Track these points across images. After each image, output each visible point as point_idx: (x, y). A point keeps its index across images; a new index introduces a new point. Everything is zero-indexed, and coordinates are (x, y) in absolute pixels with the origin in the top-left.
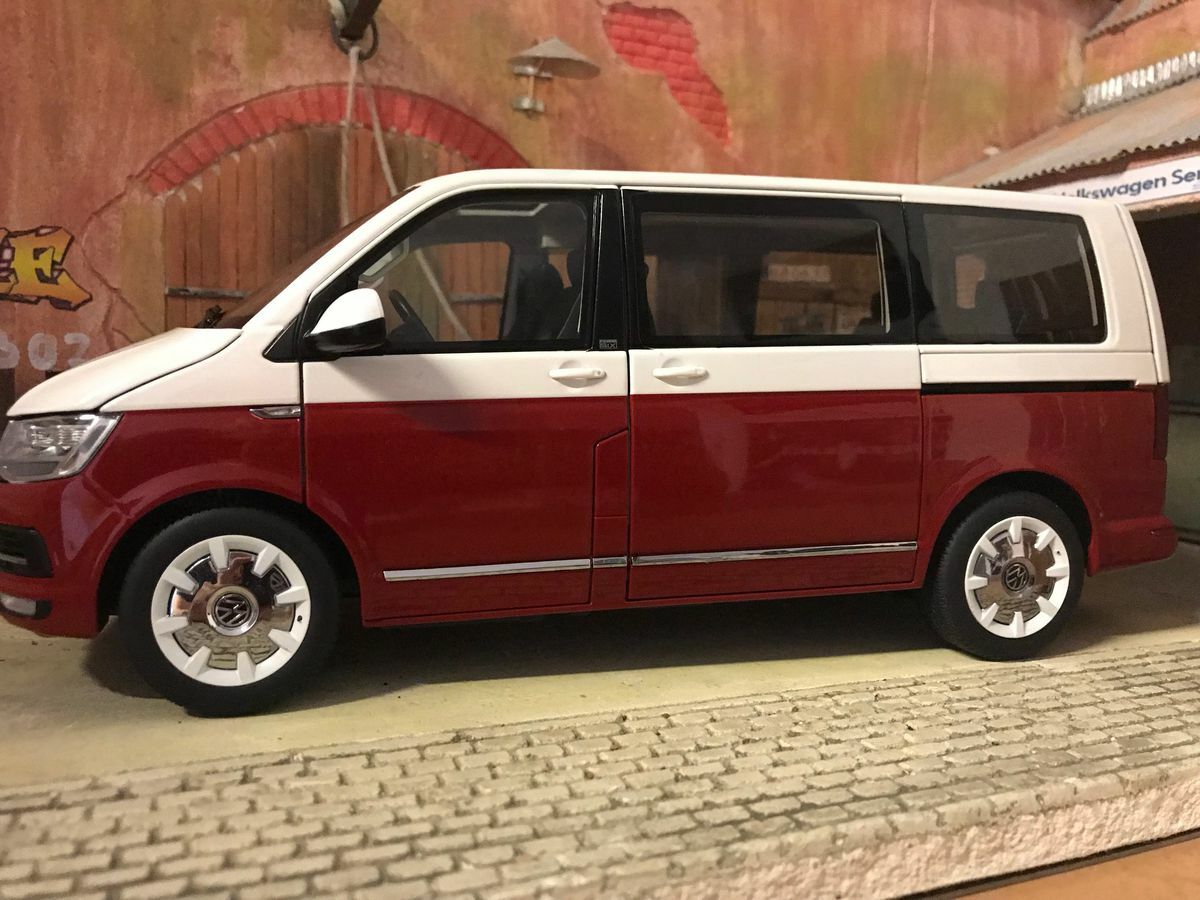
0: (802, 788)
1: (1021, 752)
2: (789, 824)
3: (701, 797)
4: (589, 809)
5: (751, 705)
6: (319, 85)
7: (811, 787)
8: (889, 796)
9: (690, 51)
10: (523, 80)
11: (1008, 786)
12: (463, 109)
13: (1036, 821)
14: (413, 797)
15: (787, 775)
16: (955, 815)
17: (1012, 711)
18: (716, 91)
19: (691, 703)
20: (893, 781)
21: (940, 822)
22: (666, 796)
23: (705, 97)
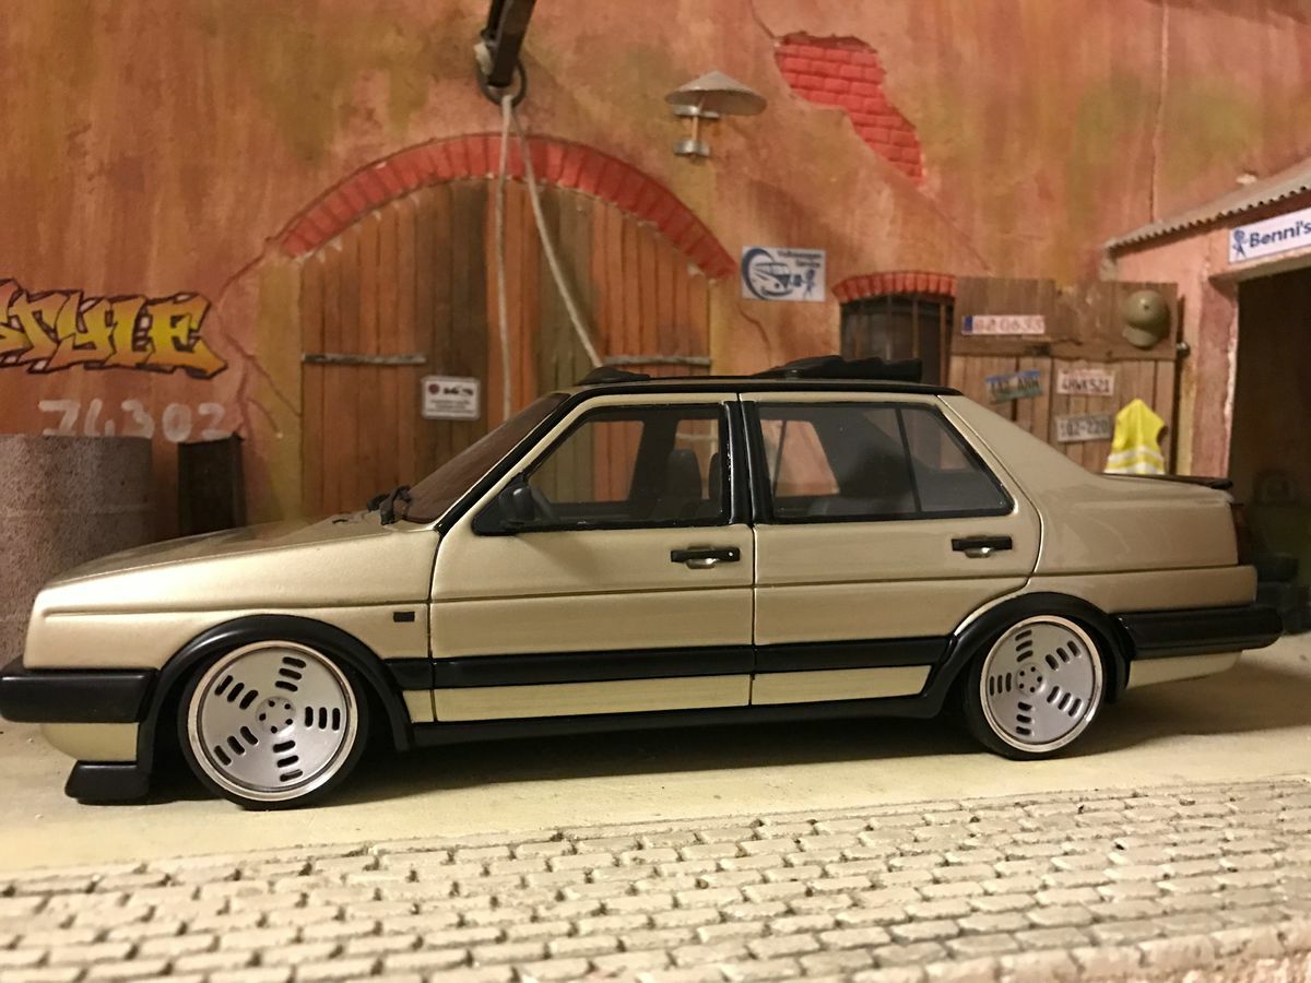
0: (964, 909)
1: (1265, 881)
2: (938, 952)
3: (833, 915)
4: (690, 922)
5: (919, 814)
6: (465, 137)
7: (974, 910)
8: (1078, 926)
9: (876, 83)
10: (686, 122)
11: (1242, 921)
12: (620, 156)
13: (1277, 967)
14: (487, 898)
15: (948, 894)
16: (1167, 953)
17: (1261, 832)
18: (907, 125)
19: (845, 809)
20: (1085, 907)
21: (1143, 961)
22: (790, 912)
23: (894, 133)
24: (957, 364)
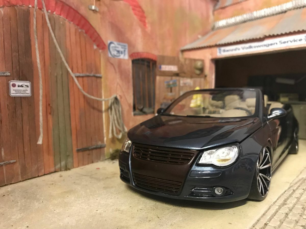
12: (73, 7)
18: (143, 12)
23: (140, 13)
24: (158, 78)
